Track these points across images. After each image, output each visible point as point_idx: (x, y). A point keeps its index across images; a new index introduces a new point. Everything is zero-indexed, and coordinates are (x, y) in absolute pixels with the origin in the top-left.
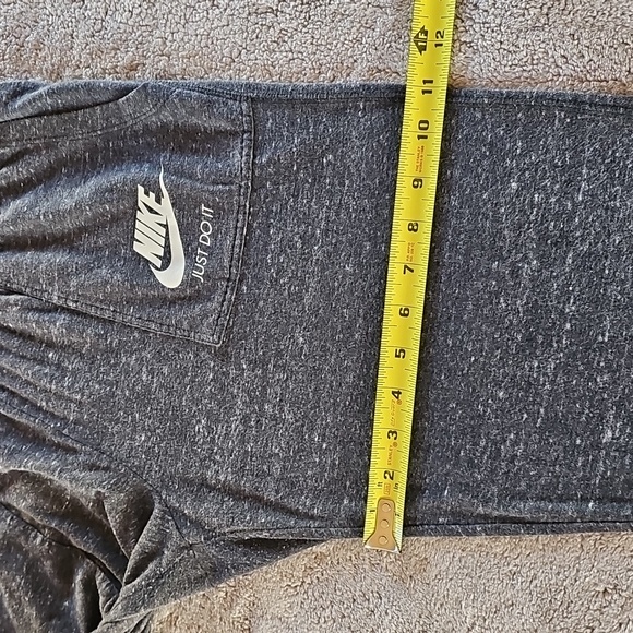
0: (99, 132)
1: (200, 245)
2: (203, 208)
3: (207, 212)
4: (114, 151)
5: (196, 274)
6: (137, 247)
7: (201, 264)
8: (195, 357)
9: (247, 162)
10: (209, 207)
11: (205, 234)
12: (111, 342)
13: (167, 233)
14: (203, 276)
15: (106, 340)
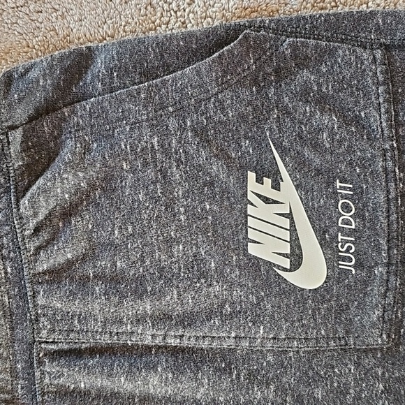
0: (171, 109)
1: (342, 230)
2: (338, 184)
3: (345, 188)
4: (194, 130)
5: (344, 265)
6: (252, 249)
7: (347, 251)
8: (356, 368)
9: (389, 120)
10: (346, 182)
11: (347, 216)
12: (239, 374)
13: (292, 224)
14: (354, 267)
15: (231, 373)
